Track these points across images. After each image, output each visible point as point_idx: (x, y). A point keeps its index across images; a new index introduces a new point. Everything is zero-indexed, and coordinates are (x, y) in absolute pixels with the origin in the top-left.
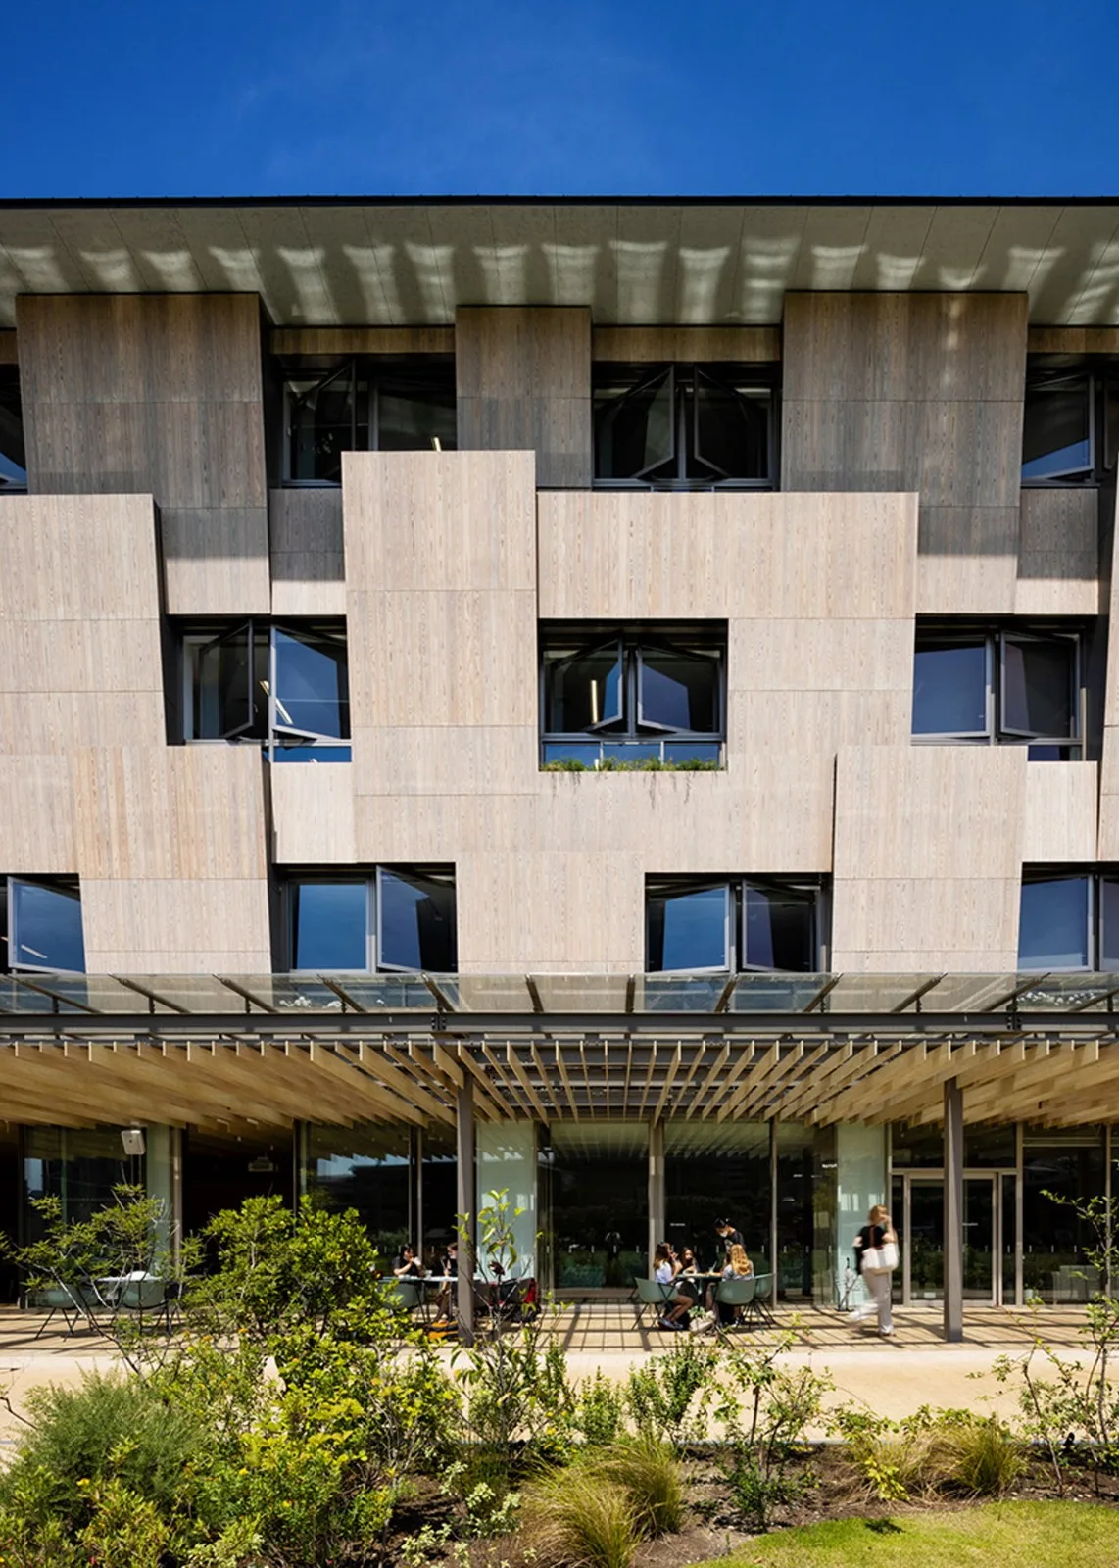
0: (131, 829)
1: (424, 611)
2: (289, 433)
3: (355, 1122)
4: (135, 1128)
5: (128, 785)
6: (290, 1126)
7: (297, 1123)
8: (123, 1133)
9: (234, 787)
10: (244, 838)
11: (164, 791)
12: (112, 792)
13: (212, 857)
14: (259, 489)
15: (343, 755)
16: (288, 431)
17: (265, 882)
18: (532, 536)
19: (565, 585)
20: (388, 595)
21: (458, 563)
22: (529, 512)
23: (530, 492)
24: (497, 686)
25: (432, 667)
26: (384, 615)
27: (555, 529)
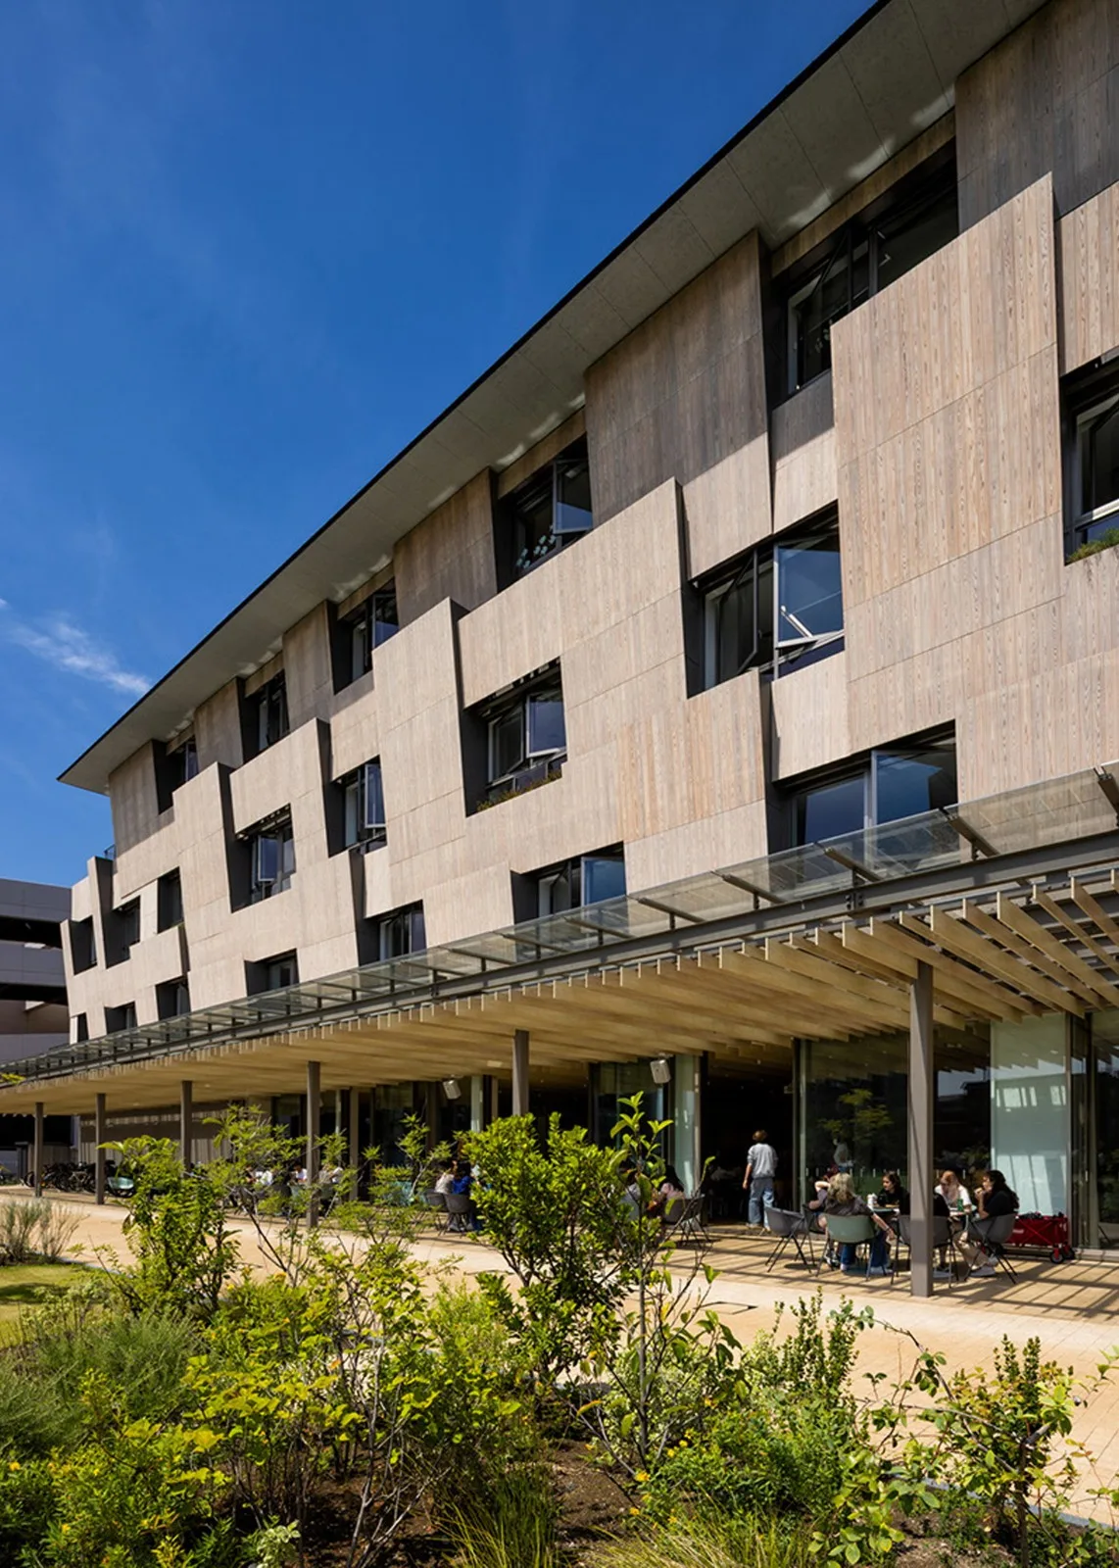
0: (658, 787)
1: (919, 446)
2: (796, 347)
3: (851, 1036)
4: (662, 1058)
5: (656, 748)
6: (789, 1045)
7: (797, 1042)
8: (652, 1063)
9: (736, 718)
10: (745, 765)
11: (682, 744)
12: (645, 759)
13: (718, 792)
14: (760, 416)
15: (837, 646)
16: (793, 345)
17: (763, 802)
18: (1050, 279)
19: (1098, 314)
20: (879, 449)
21: (957, 368)
22: (1045, 252)
23: (1045, 227)
24: (1008, 486)
25: (929, 504)
26: (876, 473)
27: (1083, 251)
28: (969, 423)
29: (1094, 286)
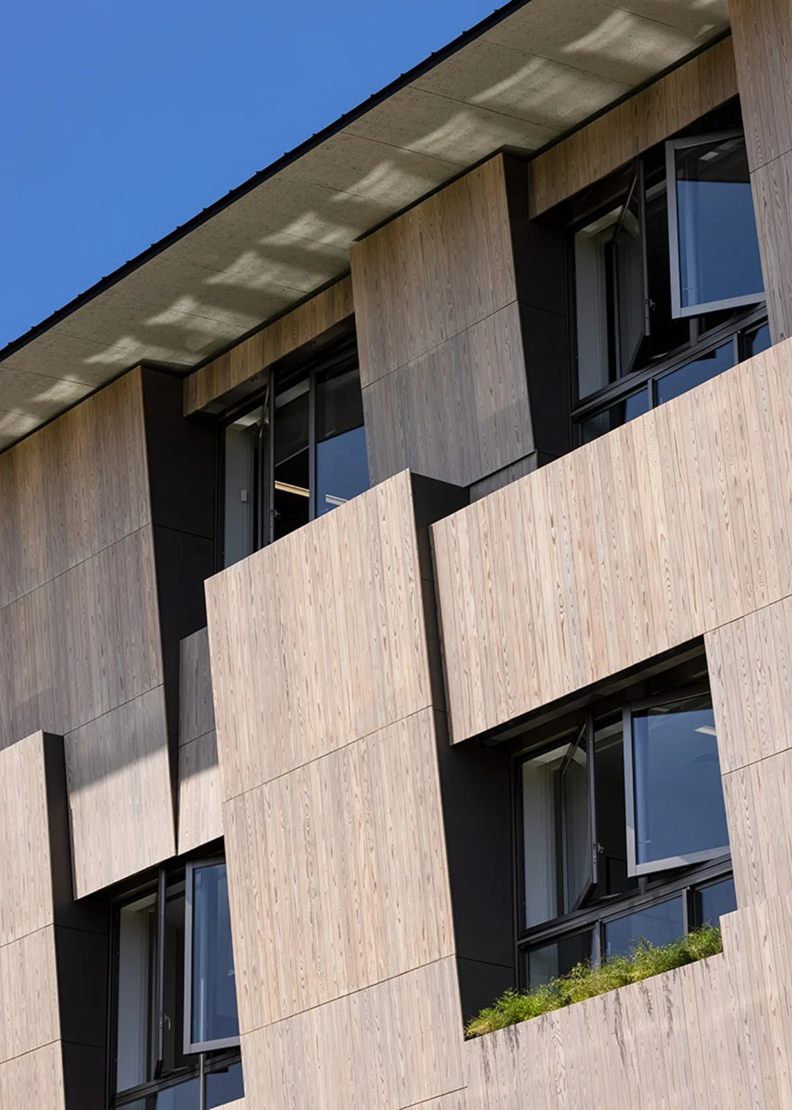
1: (306, 801)
18: (418, 613)
19: (479, 670)
20: (266, 789)
21: (338, 701)
22: (412, 575)
23: (409, 539)
24: (400, 899)
25: (322, 895)
26: (264, 825)
27: (458, 576)
28: (356, 789)
29: (472, 632)
